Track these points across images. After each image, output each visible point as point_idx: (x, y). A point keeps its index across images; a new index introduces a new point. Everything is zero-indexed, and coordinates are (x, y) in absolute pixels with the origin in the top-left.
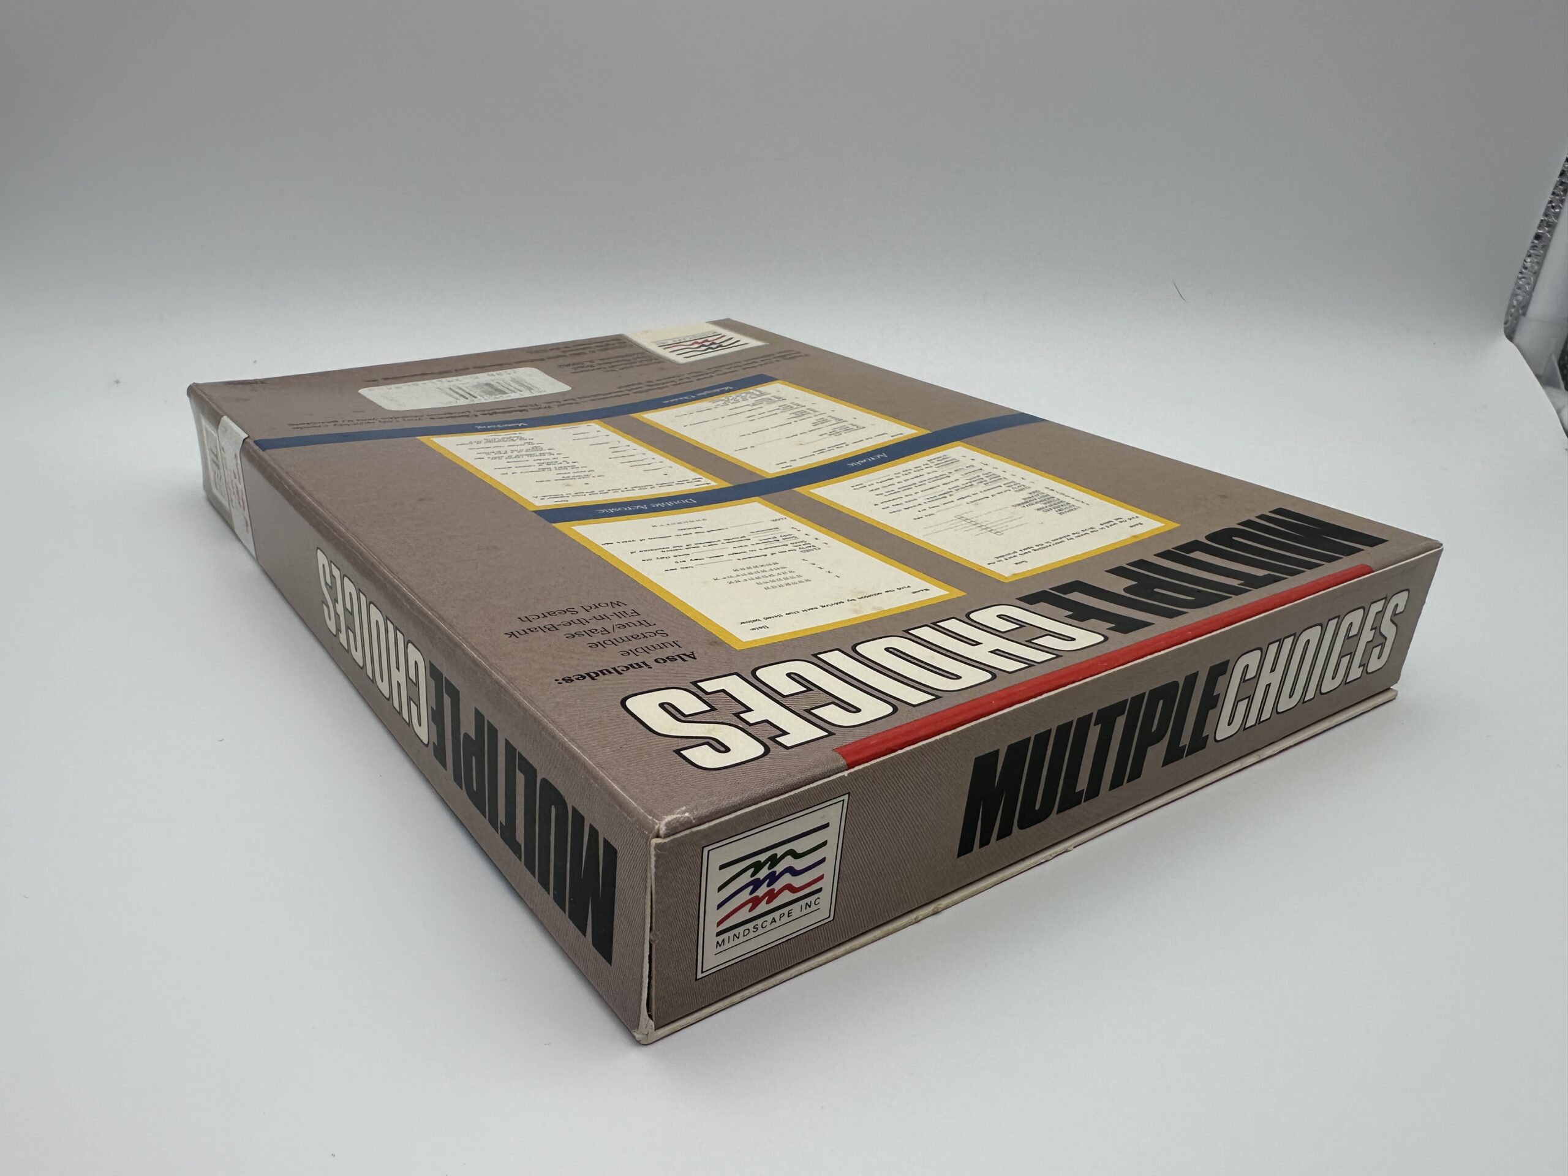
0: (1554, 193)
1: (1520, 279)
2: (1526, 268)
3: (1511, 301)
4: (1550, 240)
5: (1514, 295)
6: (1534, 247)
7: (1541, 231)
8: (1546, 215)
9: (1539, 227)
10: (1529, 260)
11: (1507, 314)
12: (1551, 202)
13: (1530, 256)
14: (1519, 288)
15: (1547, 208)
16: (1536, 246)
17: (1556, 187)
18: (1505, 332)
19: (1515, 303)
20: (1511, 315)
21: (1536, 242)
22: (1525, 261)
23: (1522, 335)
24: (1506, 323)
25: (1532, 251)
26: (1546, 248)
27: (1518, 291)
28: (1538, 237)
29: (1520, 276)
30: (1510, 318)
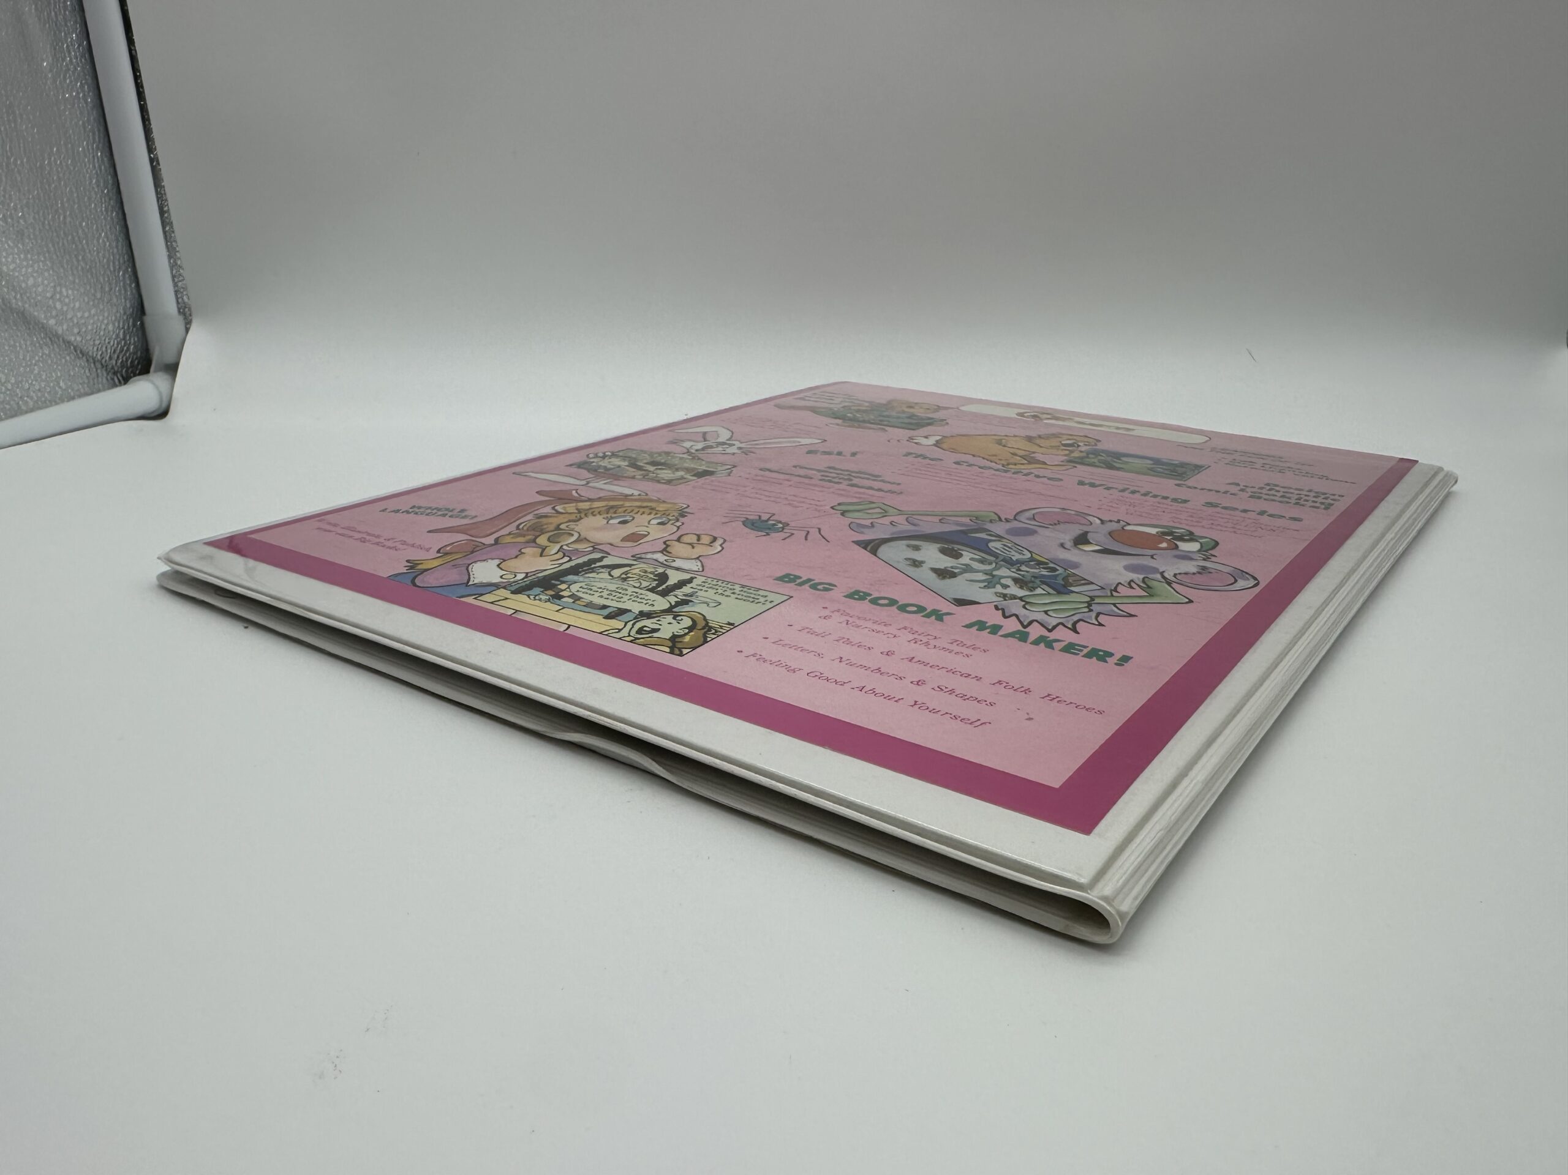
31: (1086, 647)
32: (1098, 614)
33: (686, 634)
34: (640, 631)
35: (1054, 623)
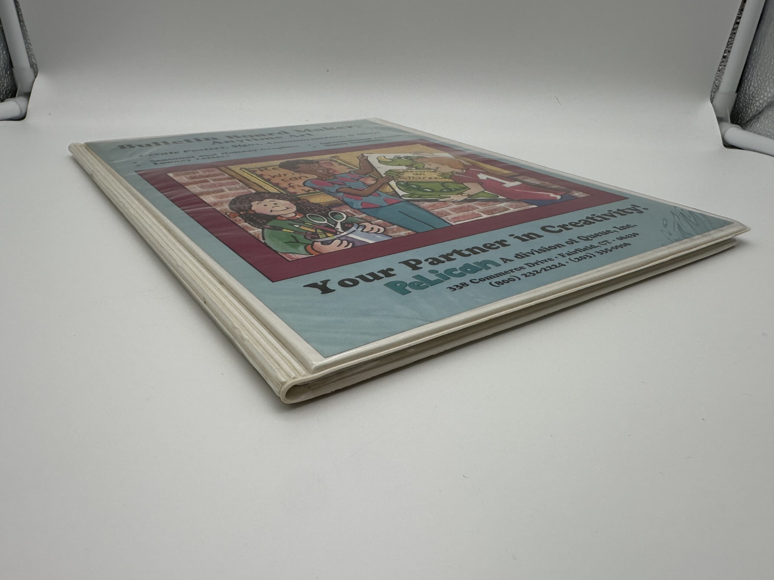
0: (730, 38)
1: (717, 76)
2: (719, 71)
3: (713, 86)
4: (729, 57)
5: (714, 83)
6: (723, 62)
7: (726, 55)
8: (727, 47)
9: (725, 53)
10: (720, 67)
11: (712, 92)
12: (729, 42)
13: (720, 65)
14: (717, 80)
15: (728, 45)
16: (724, 61)
17: (731, 34)
18: (711, 100)
19: (715, 87)
20: (714, 92)
21: (723, 59)
22: (719, 68)
23: (717, 100)
24: (711, 96)
25: (722, 64)
26: (727, 61)
27: (716, 82)
28: (724, 57)
29: (717, 75)
30: (713, 93)
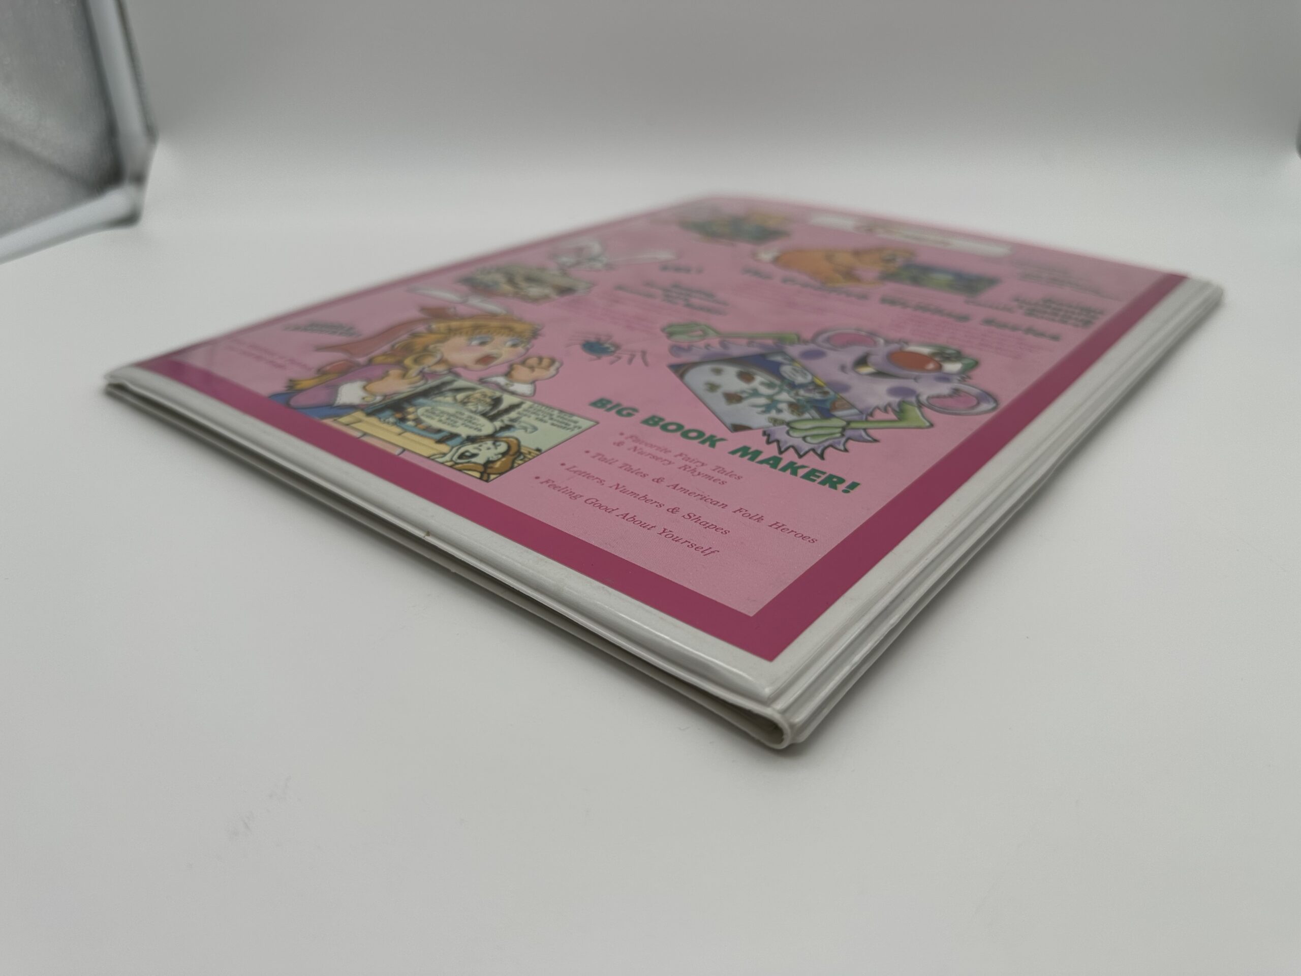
31: (824, 473)
32: (849, 439)
33: (499, 460)
34: (461, 456)
35: (807, 449)
